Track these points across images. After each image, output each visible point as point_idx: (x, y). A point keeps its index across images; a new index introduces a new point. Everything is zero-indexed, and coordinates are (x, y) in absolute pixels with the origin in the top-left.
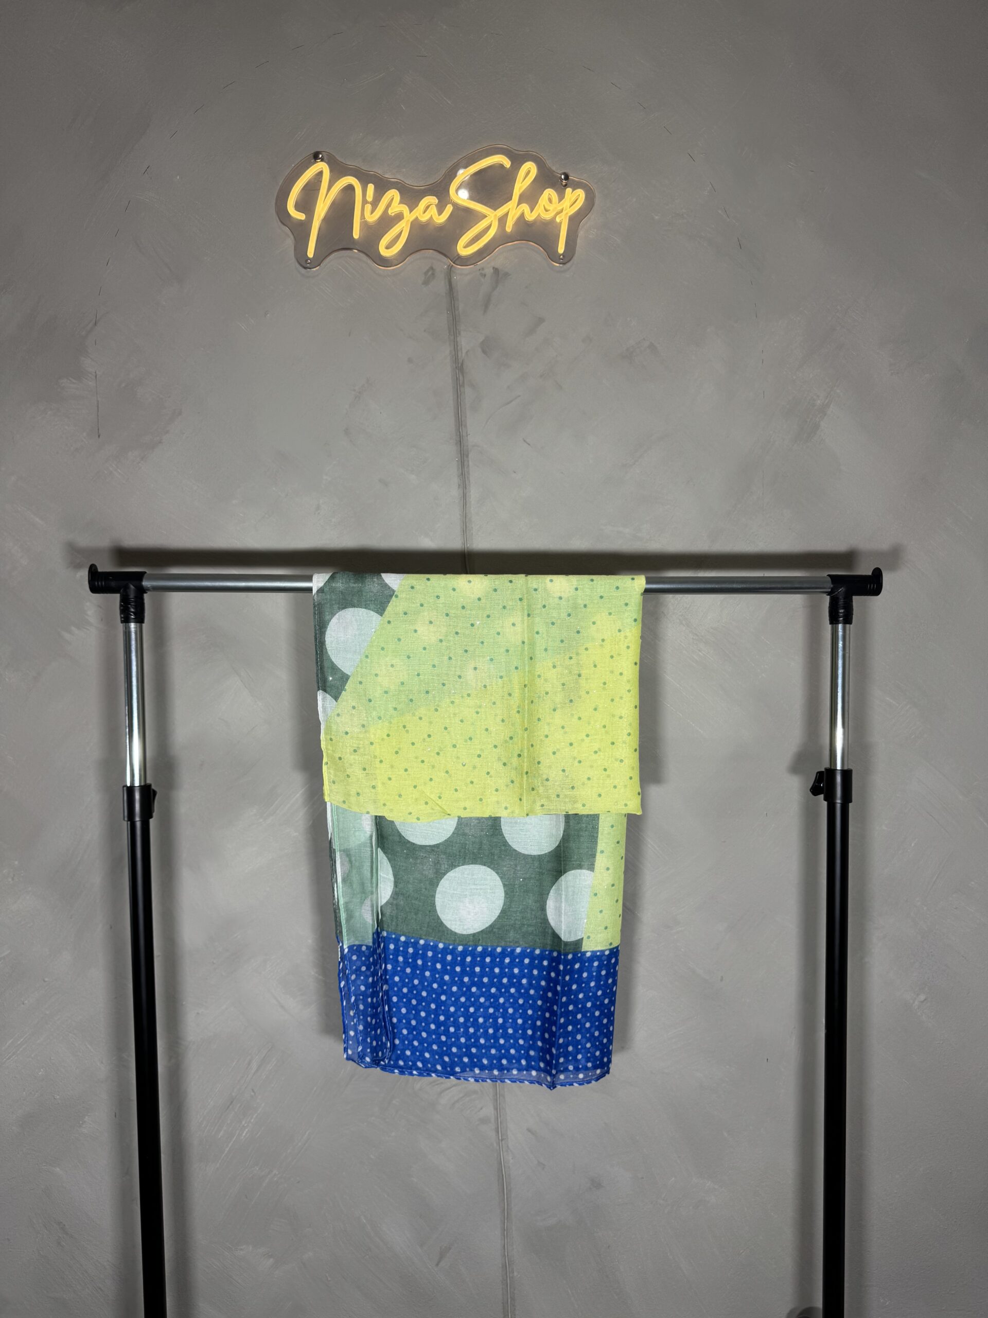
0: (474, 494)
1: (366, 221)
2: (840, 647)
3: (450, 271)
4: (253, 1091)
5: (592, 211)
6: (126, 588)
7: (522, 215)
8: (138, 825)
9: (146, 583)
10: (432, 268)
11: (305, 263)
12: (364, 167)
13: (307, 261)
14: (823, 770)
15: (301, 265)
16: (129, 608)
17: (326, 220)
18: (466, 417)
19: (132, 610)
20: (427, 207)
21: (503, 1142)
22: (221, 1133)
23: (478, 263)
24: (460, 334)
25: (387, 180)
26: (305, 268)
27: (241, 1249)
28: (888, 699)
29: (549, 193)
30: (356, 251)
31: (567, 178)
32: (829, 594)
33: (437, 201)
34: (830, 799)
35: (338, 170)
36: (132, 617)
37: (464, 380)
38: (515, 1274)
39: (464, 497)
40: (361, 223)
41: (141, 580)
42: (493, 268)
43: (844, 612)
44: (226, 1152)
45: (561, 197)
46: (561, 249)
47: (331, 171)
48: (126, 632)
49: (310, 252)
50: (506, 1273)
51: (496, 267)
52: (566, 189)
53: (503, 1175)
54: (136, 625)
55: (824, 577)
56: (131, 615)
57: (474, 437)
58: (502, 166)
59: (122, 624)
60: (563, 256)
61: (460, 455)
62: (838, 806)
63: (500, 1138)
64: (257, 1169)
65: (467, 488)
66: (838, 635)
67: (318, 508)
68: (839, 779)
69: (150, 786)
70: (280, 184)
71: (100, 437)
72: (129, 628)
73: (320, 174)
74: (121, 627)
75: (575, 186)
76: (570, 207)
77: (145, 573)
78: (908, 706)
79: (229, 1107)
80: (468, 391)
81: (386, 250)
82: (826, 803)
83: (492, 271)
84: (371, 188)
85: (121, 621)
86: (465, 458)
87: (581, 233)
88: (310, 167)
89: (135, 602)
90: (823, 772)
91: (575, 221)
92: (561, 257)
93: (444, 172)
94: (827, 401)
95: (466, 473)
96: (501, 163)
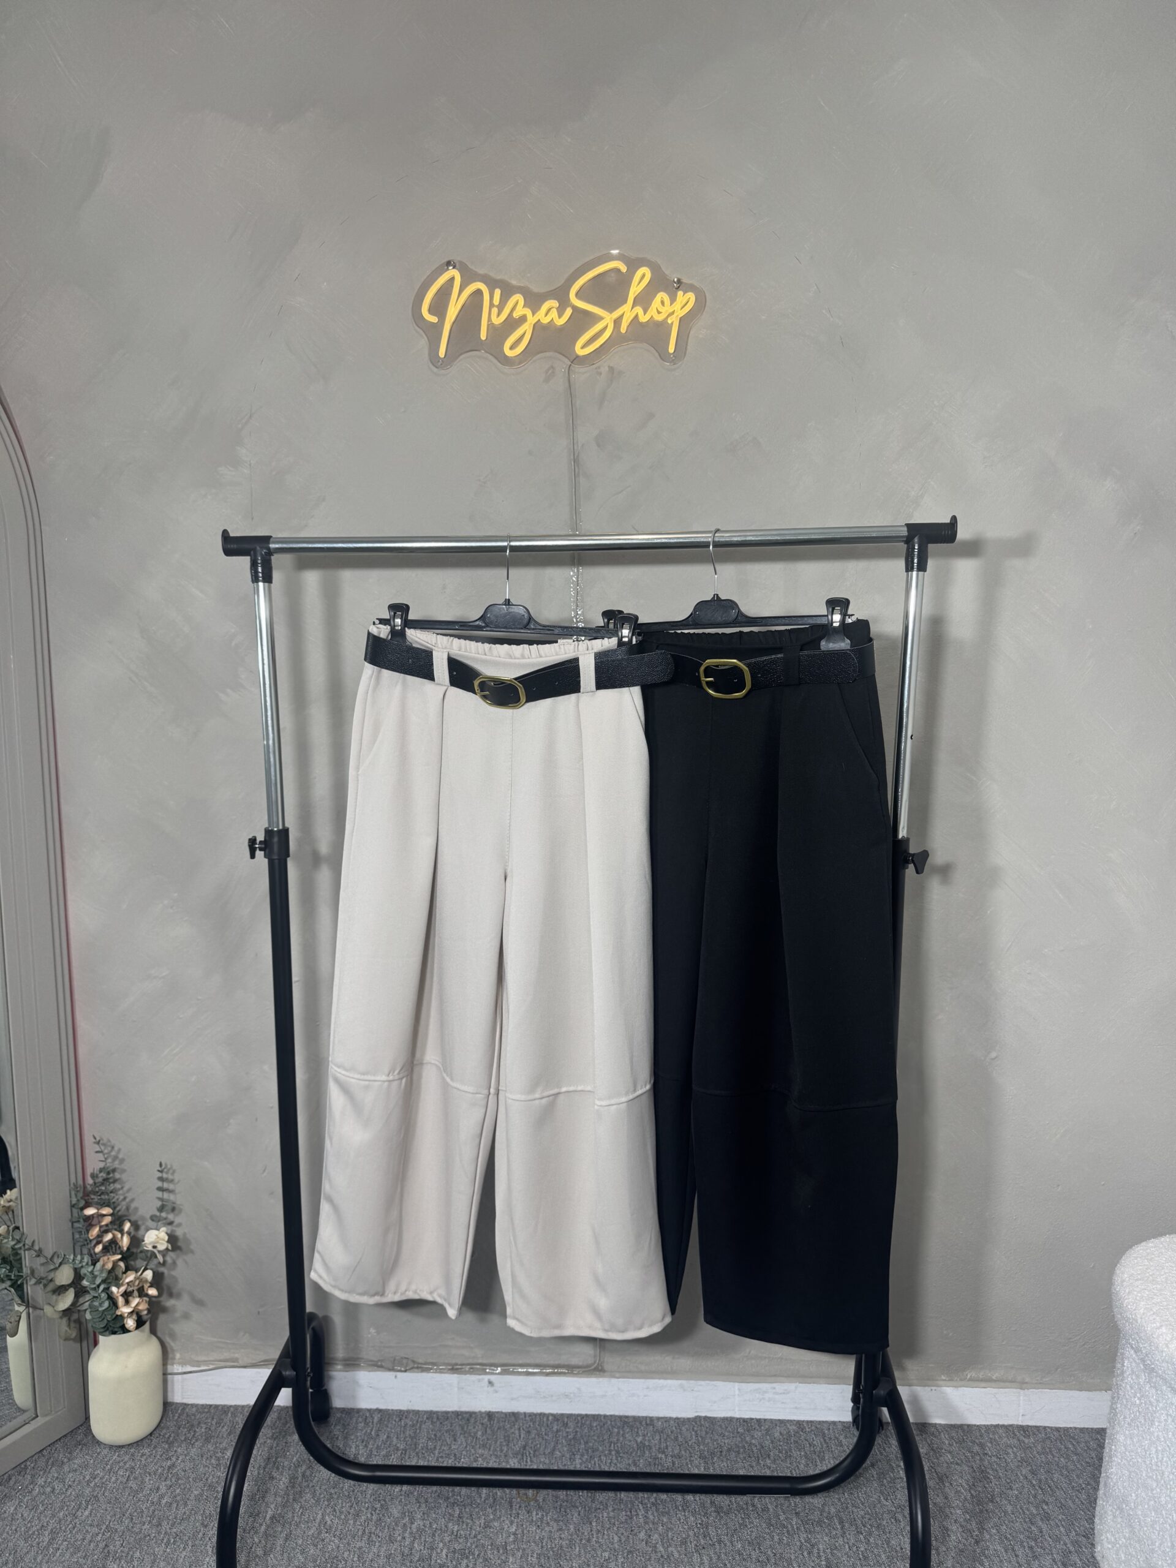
1: (492, 323)
3: (568, 369)
7: (636, 317)
10: (552, 367)
11: (436, 362)
12: (492, 273)
13: (439, 361)
15: (432, 362)
18: (580, 505)
20: (549, 310)
23: (594, 362)
24: (577, 428)
25: (512, 286)
26: (437, 367)
28: (968, 774)
29: (662, 296)
30: (483, 351)
31: (679, 281)
33: (558, 305)
35: (468, 277)
40: (488, 325)
45: (673, 300)
46: (671, 349)
47: (462, 277)
49: (441, 353)
51: (611, 365)
52: (677, 292)
57: (586, 524)
58: (617, 270)
60: (674, 356)
70: (415, 290)
71: (253, 519)
73: (452, 279)
75: (687, 289)
76: (681, 309)
78: (989, 783)
80: (582, 481)
81: (510, 351)
83: (607, 369)
84: (498, 293)
87: (691, 333)
88: (443, 274)
91: (686, 321)
92: (672, 356)
93: (565, 277)
94: (921, 492)
96: (618, 268)
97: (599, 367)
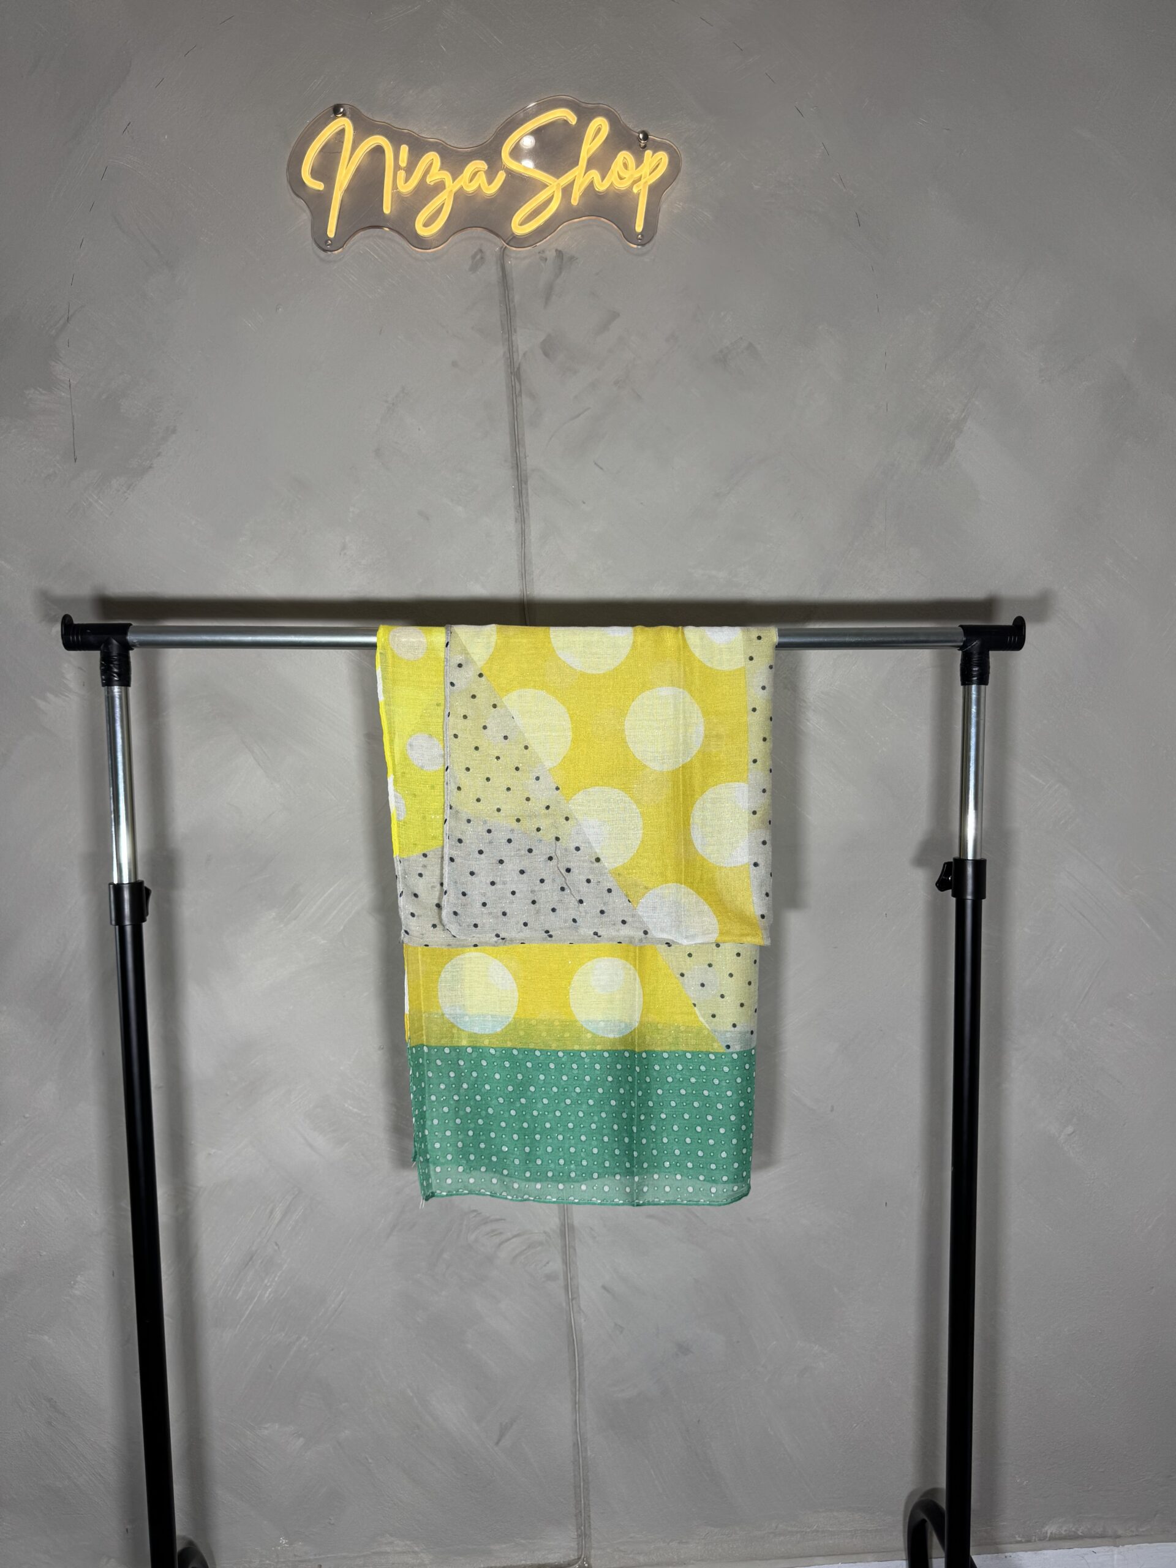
0: (535, 529)
1: (399, 192)
2: (973, 712)
3: (503, 254)
4: (277, 1244)
5: (676, 180)
6: (108, 643)
7: (591, 185)
8: (128, 929)
9: (131, 638)
10: (481, 251)
11: (324, 244)
12: (397, 124)
13: (326, 242)
14: (952, 860)
15: (320, 247)
16: (111, 668)
17: (349, 190)
18: (524, 435)
19: (116, 670)
20: (475, 174)
21: (574, 1302)
22: (240, 1294)
23: (538, 244)
24: (515, 332)
25: (424, 140)
26: (325, 251)
27: (265, 1428)
28: (1032, 776)
29: (625, 156)
30: (387, 229)
31: (646, 137)
32: (961, 648)
33: (486, 167)
34: (959, 895)
35: (364, 128)
36: (116, 679)
37: (521, 391)
38: (589, 1453)
39: (523, 534)
40: (392, 194)
41: (126, 634)
42: (556, 250)
43: (978, 671)
44: (246, 1316)
45: (639, 161)
46: (639, 228)
47: (355, 129)
48: (108, 697)
49: (331, 231)
50: (579, 1453)
51: (559, 249)
52: (645, 151)
53: (574, 1340)
54: (121, 689)
55: (955, 628)
56: (115, 676)
57: (533, 460)
58: (566, 122)
59: (103, 688)
60: (642, 236)
61: (517, 482)
62: (969, 903)
63: (570, 1297)
64: (283, 1335)
65: (526, 522)
66: (971, 698)
67: (344, 547)
68: (970, 870)
69: (141, 883)
70: (292, 145)
71: (77, 461)
72: (112, 692)
73: (342, 132)
74: (103, 690)
75: (657, 147)
76: (650, 174)
77: (131, 625)
78: (1057, 786)
79: (248, 1264)
80: (525, 401)
81: (424, 228)
82: (954, 899)
83: (554, 253)
84: (404, 150)
85: (103, 683)
86: (523, 486)
87: (664, 207)
88: (329, 123)
89: (119, 660)
90: (951, 862)
91: (657, 190)
92: (640, 236)
93: (494, 130)
94: (964, 414)
95: (524, 504)
96: (565, 118)
97: (543, 251)
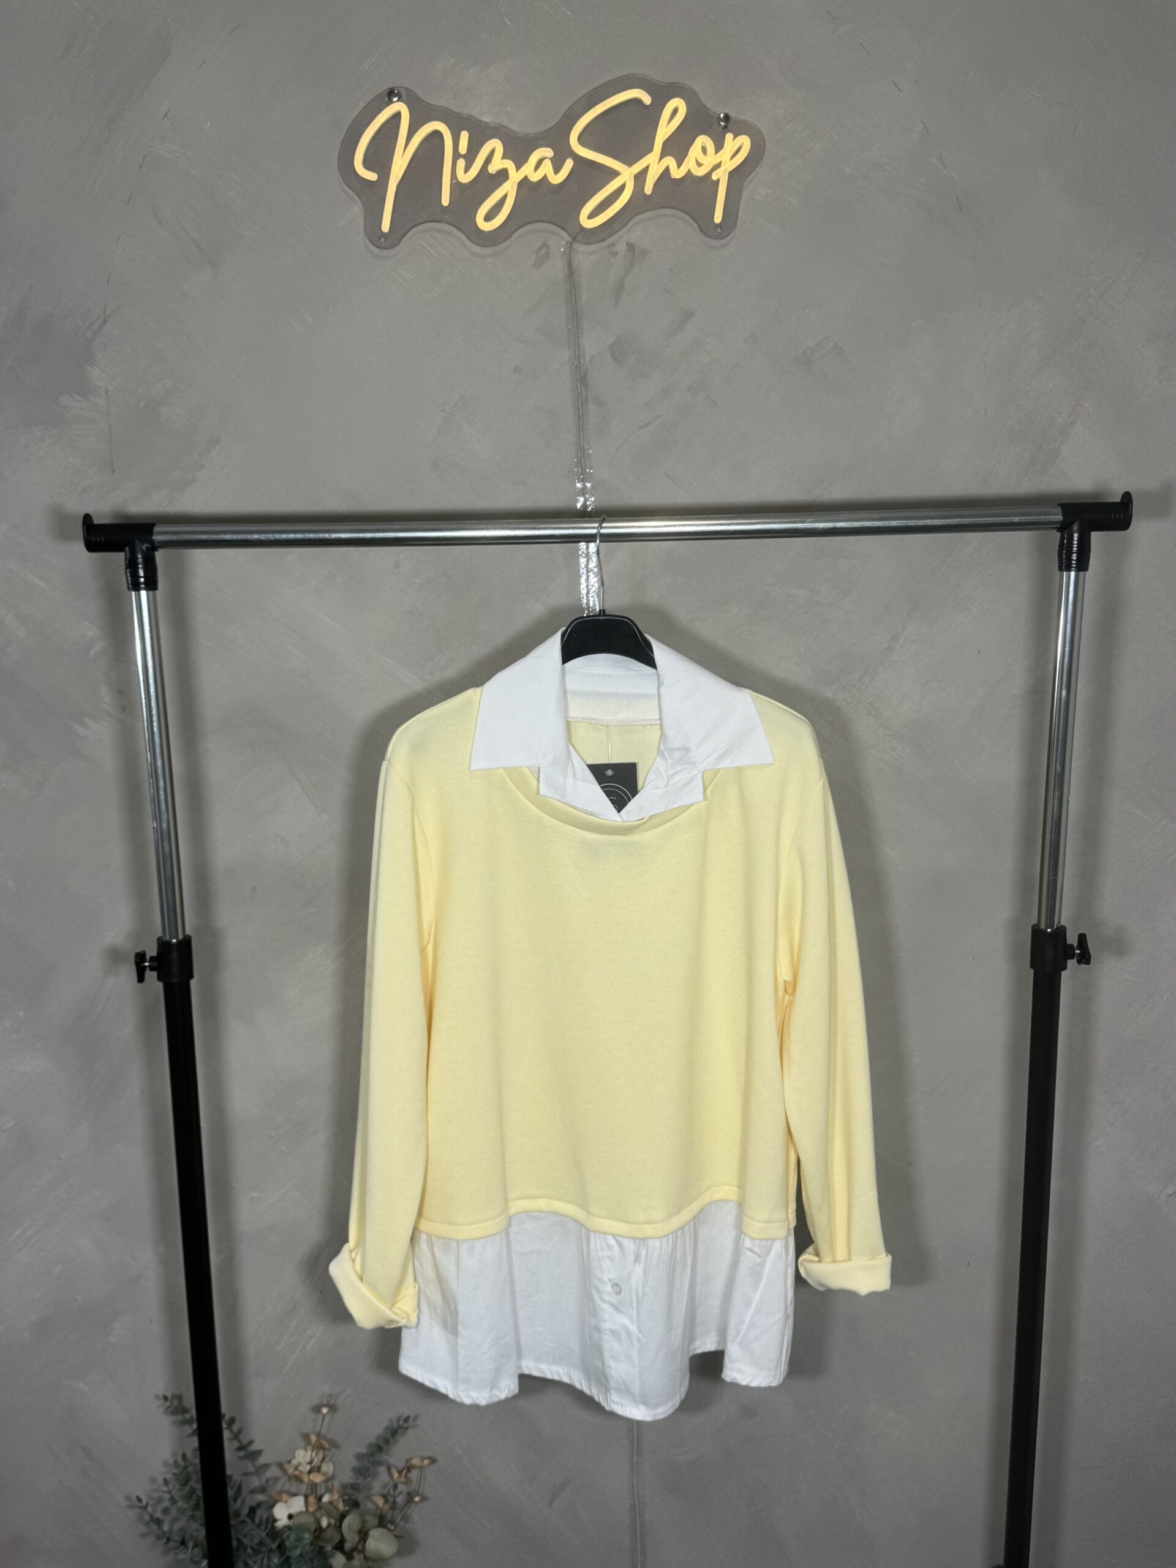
3: (570, 246)
5: (760, 163)
10: (545, 245)
12: (456, 108)
18: (589, 447)
22: (282, 1344)
24: (582, 334)
26: (378, 247)
37: (587, 398)
38: (647, 1517)
44: (288, 1367)
50: (636, 1516)
51: (630, 242)
71: (116, 472)
79: (290, 1313)
80: (592, 408)
83: (626, 248)
87: (745, 194)
93: (565, 112)
94: (1071, 418)
97: (613, 245)
